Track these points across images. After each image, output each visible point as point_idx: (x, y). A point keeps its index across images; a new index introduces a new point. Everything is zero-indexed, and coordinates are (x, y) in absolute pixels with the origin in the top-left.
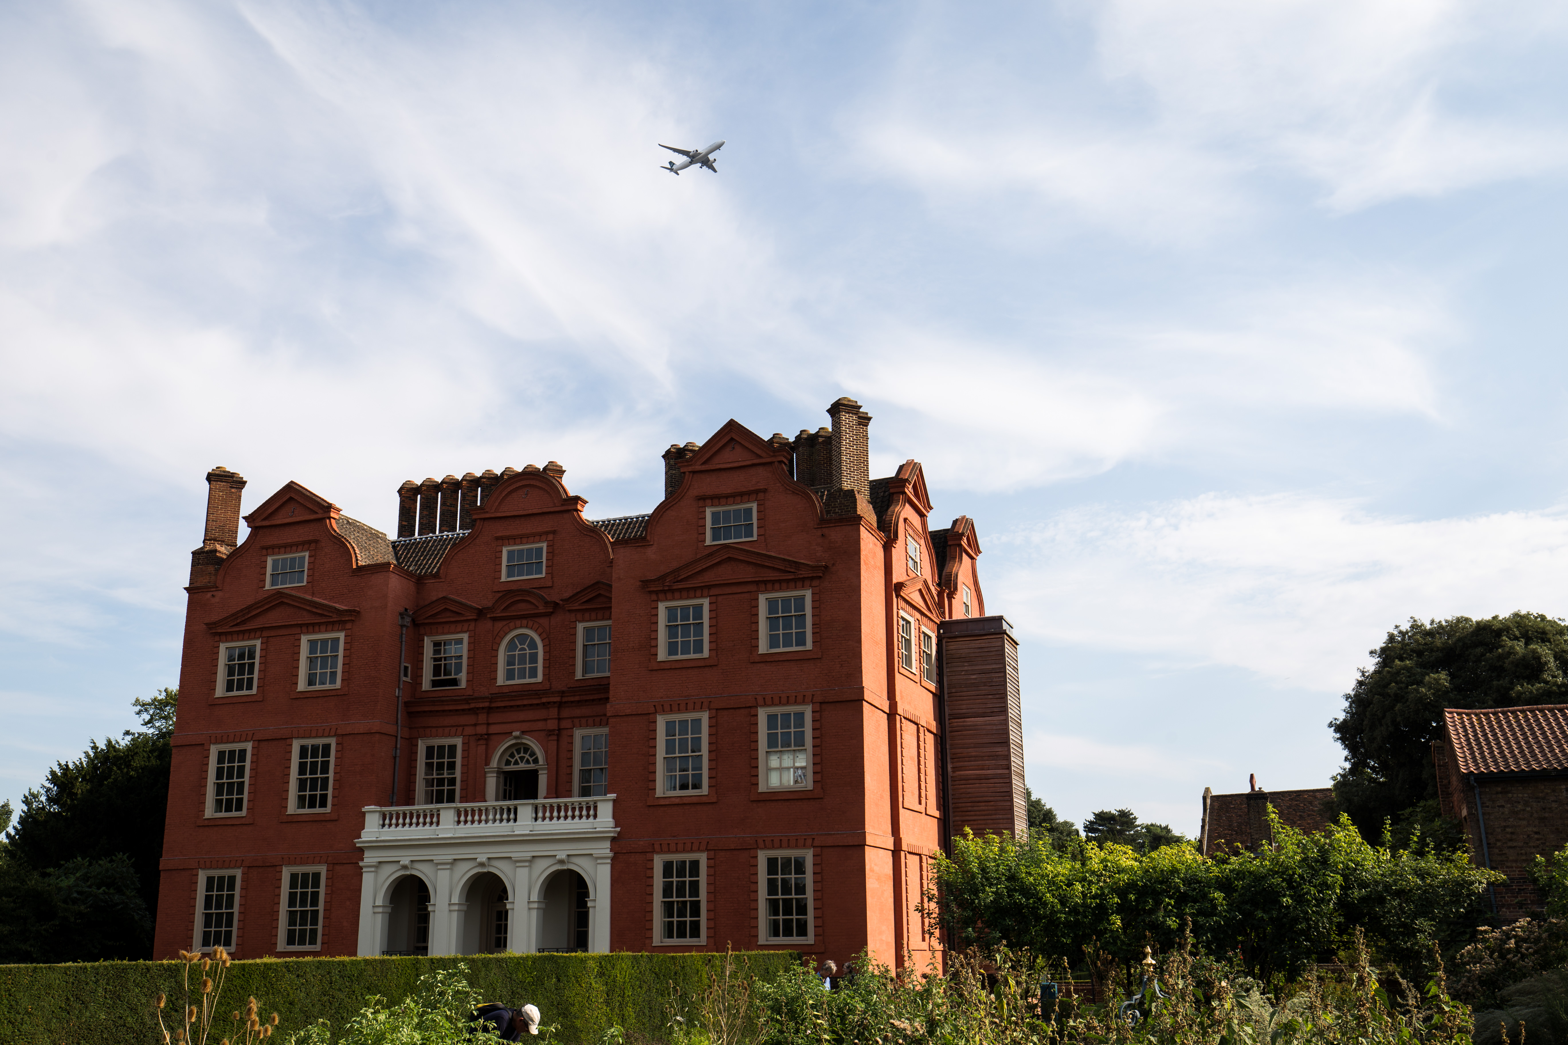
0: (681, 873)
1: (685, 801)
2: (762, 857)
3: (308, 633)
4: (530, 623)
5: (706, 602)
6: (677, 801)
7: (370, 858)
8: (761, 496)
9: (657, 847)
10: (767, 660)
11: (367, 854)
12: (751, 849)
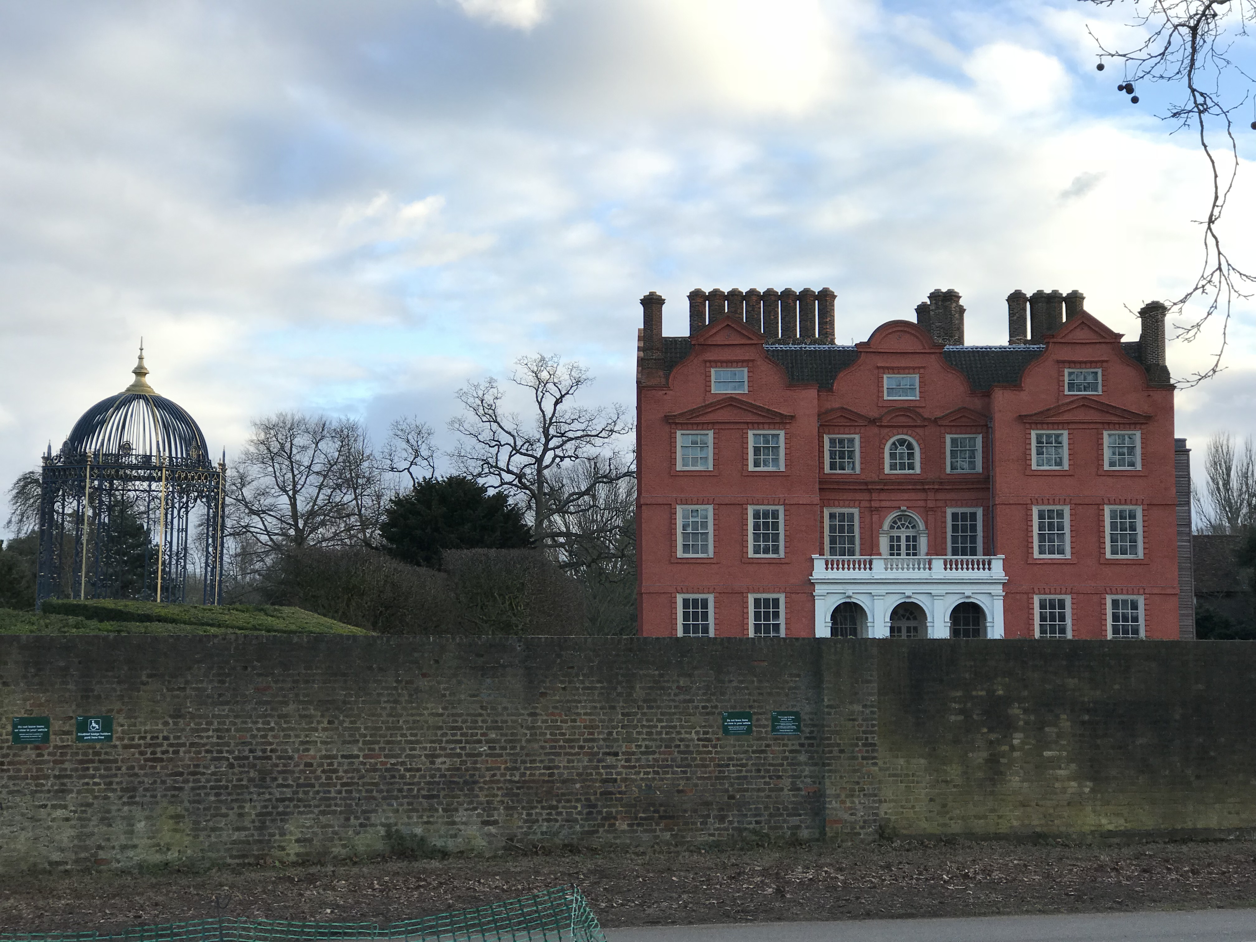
0: (1052, 607)
1: (1055, 562)
2: (1109, 600)
3: (753, 429)
4: (910, 432)
5: (1065, 433)
6: (1050, 561)
7: (819, 590)
8: (1105, 364)
9: (1036, 591)
10: (1109, 474)
11: (817, 587)
12: (1101, 594)
